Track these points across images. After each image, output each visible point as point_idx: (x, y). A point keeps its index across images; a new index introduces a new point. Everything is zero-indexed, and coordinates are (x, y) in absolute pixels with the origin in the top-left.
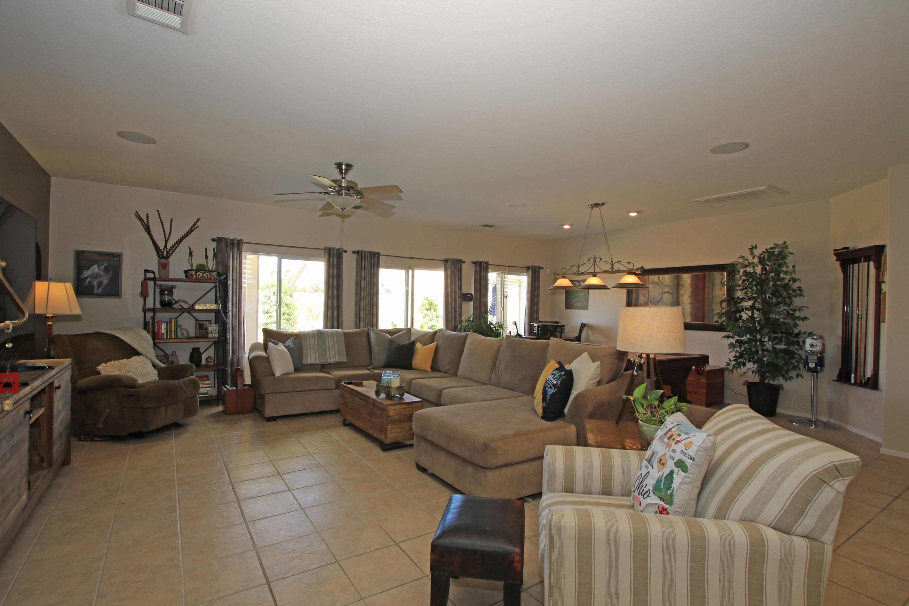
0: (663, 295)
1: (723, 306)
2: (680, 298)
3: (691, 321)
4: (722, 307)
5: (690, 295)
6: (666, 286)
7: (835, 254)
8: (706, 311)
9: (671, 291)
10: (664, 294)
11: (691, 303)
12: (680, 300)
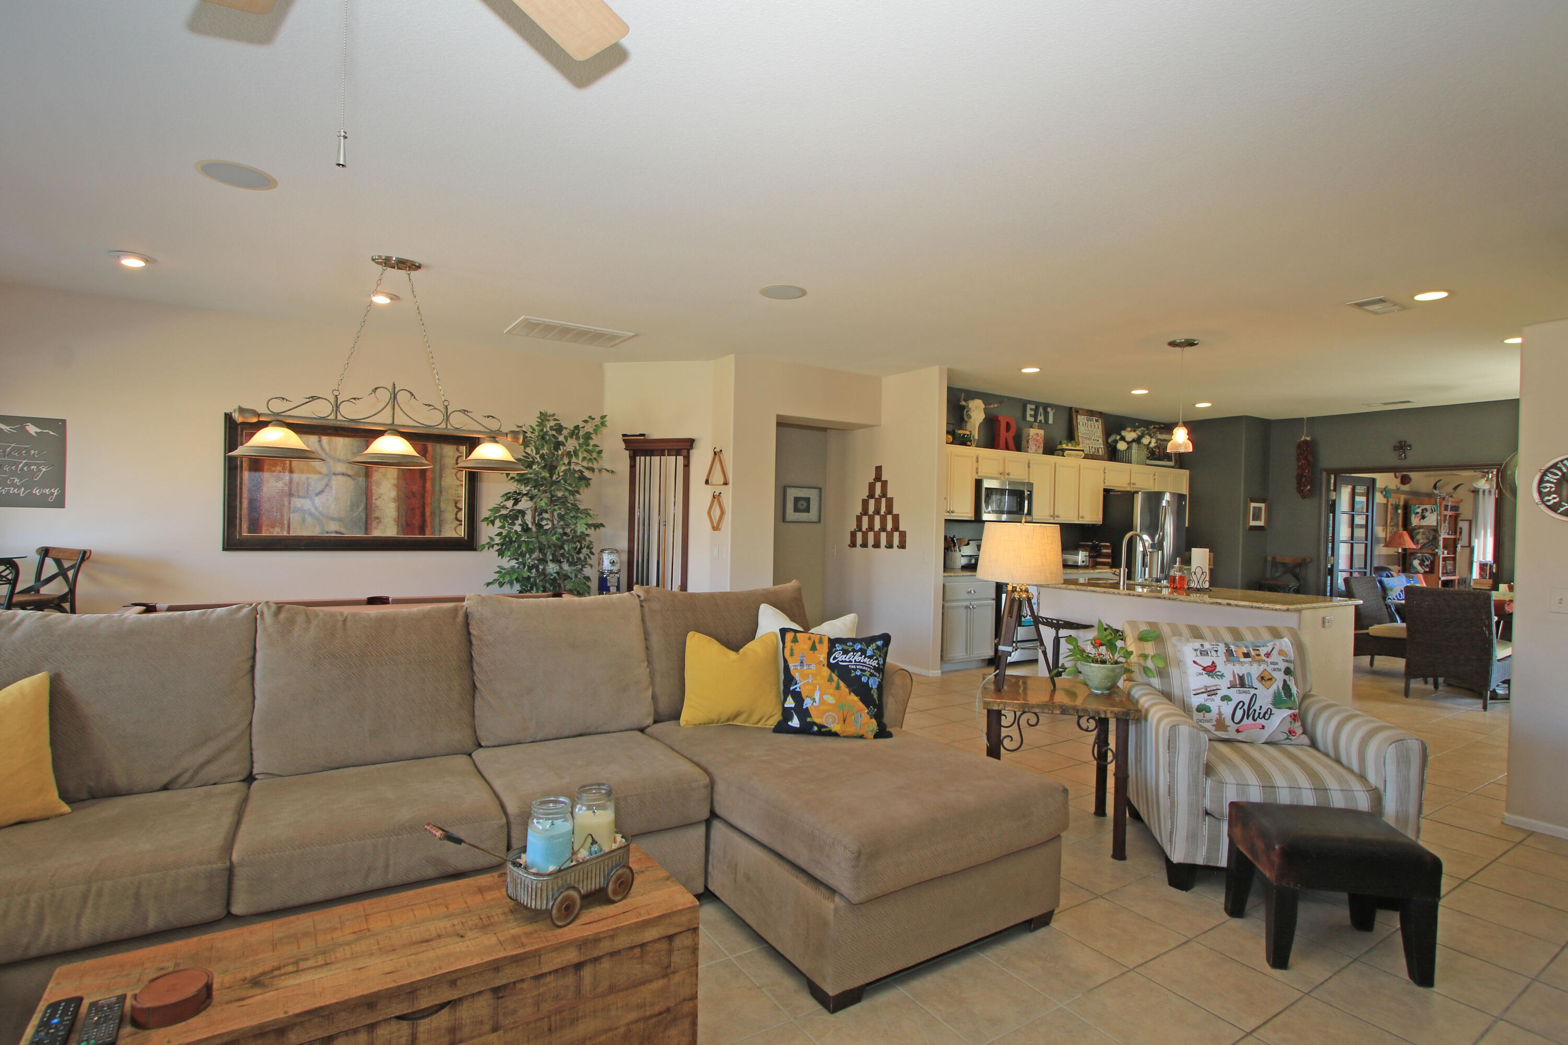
0: (330, 480)
1: (459, 505)
2: (374, 487)
3: (398, 533)
4: (457, 507)
5: (395, 482)
6: (339, 460)
7: (624, 440)
8: (428, 514)
9: (350, 472)
10: (334, 477)
11: (398, 499)
12: (374, 491)
